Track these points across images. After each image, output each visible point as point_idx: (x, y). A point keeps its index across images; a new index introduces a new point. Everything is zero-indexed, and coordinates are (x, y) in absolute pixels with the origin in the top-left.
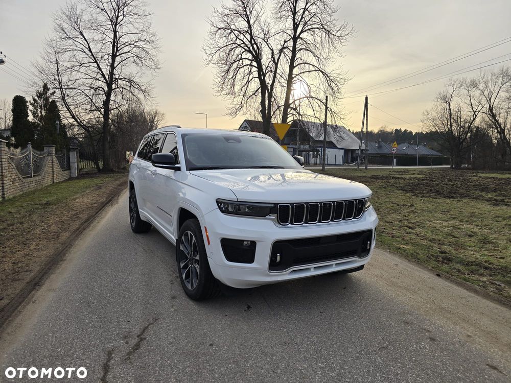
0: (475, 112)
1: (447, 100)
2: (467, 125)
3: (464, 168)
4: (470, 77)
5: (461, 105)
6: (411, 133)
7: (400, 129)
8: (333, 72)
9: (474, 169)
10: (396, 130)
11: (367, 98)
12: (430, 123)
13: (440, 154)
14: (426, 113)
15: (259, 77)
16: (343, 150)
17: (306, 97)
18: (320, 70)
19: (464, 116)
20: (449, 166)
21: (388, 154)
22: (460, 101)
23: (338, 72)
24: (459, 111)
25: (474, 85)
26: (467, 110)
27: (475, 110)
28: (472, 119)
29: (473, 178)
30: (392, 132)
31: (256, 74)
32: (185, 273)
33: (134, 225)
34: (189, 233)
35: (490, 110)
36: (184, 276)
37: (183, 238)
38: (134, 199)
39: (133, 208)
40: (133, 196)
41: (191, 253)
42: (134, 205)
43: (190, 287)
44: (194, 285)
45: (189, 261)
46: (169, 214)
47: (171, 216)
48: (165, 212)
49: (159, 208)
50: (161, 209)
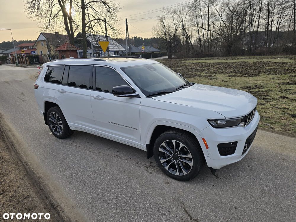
0: (176, 27)
1: (162, 20)
2: (173, 35)
3: (174, 58)
5: (170, 23)
6: (142, 39)
7: (136, 37)
8: (111, 3)
9: (178, 58)
10: (134, 37)
11: (126, 19)
12: (156, 34)
13: (160, 51)
14: (154, 28)
15: (60, 4)
16: (114, 52)
17: (96, 19)
18: (101, 1)
19: (172, 30)
20: (167, 57)
21: (136, 52)
22: (169, 21)
23: (113, 2)
24: (169, 27)
25: (175, 12)
26: (173, 26)
27: (176, 26)
28: (175, 31)
29: (185, 64)
30: (132, 39)
32: (168, 166)
33: (61, 133)
34: (174, 142)
35: (183, 26)
36: (167, 168)
37: (163, 144)
38: (57, 115)
39: (53, 121)
40: (54, 113)
41: (175, 153)
42: (57, 119)
43: (178, 174)
44: (185, 173)
45: (172, 158)
46: (131, 128)
47: (137, 129)
48: (125, 126)
49: (113, 123)
50: (117, 124)
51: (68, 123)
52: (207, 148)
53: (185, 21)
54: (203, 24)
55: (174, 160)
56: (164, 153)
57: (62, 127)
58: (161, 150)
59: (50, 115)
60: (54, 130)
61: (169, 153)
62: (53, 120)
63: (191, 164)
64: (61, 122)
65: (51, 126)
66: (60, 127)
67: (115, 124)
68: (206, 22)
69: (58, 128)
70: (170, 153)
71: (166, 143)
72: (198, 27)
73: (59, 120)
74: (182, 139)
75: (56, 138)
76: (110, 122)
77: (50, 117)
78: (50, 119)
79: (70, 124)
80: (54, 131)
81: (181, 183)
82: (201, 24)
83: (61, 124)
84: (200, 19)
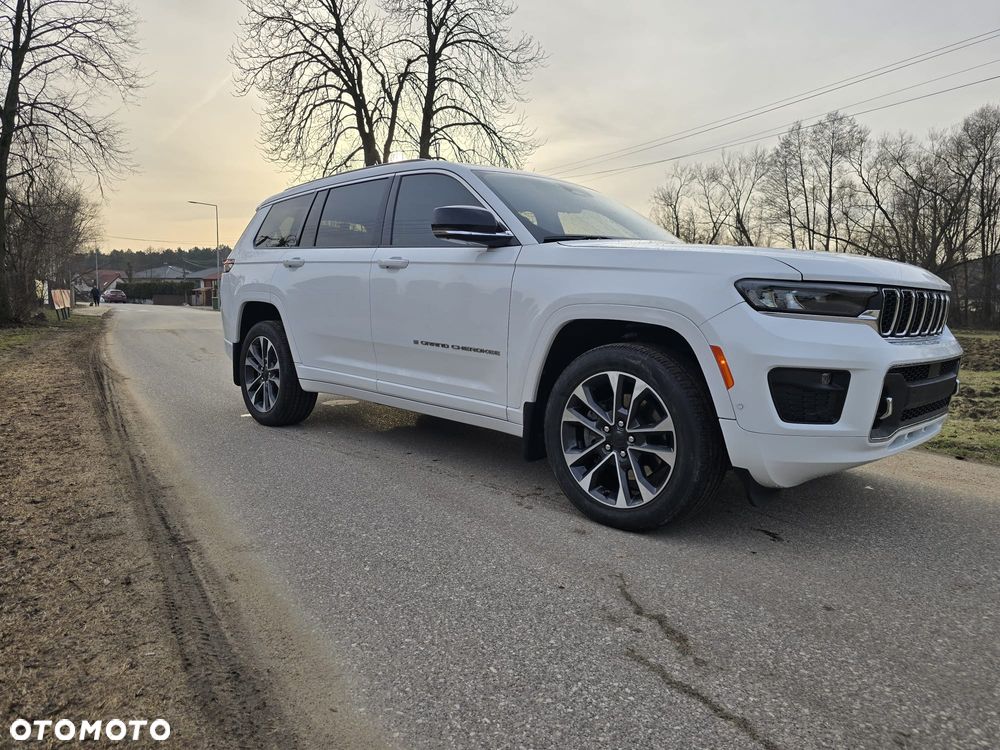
0: (715, 223)
1: (669, 200)
4: (707, 162)
5: (694, 211)
8: (508, 130)
15: (360, 128)
18: (480, 123)
19: (700, 232)
22: (692, 202)
23: (517, 129)
24: (692, 221)
25: (714, 176)
26: (704, 220)
27: (715, 220)
28: (712, 235)
31: (353, 121)
32: (589, 476)
33: (272, 405)
34: (614, 377)
35: (739, 220)
36: (585, 483)
37: (580, 392)
38: (270, 344)
39: (256, 367)
40: (261, 338)
41: (617, 422)
42: (267, 359)
43: (621, 502)
44: (647, 495)
45: (604, 444)
46: (482, 351)
47: (497, 353)
48: (463, 348)
49: (427, 344)
50: (438, 345)
51: (298, 367)
52: (729, 382)
53: (749, 205)
54: (811, 218)
55: (611, 451)
56: (579, 427)
57: (278, 382)
58: (569, 416)
59: (251, 348)
60: (253, 397)
61: (598, 427)
62: (257, 363)
63: (669, 457)
64: (277, 366)
65: (249, 386)
66: (273, 384)
67: (432, 344)
68: (821, 210)
69: (267, 390)
70: (601, 424)
71: (587, 389)
72: (791, 225)
73: (273, 361)
74: (643, 361)
75: (257, 424)
76: (416, 342)
77: (250, 355)
78: (248, 362)
79: (301, 369)
80: (253, 400)
81: (632, 536)
82: (802, 216)
83: (276, 373)
84: (798, 202)
